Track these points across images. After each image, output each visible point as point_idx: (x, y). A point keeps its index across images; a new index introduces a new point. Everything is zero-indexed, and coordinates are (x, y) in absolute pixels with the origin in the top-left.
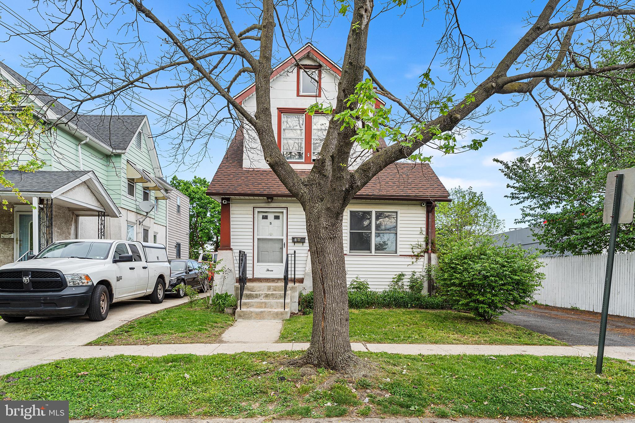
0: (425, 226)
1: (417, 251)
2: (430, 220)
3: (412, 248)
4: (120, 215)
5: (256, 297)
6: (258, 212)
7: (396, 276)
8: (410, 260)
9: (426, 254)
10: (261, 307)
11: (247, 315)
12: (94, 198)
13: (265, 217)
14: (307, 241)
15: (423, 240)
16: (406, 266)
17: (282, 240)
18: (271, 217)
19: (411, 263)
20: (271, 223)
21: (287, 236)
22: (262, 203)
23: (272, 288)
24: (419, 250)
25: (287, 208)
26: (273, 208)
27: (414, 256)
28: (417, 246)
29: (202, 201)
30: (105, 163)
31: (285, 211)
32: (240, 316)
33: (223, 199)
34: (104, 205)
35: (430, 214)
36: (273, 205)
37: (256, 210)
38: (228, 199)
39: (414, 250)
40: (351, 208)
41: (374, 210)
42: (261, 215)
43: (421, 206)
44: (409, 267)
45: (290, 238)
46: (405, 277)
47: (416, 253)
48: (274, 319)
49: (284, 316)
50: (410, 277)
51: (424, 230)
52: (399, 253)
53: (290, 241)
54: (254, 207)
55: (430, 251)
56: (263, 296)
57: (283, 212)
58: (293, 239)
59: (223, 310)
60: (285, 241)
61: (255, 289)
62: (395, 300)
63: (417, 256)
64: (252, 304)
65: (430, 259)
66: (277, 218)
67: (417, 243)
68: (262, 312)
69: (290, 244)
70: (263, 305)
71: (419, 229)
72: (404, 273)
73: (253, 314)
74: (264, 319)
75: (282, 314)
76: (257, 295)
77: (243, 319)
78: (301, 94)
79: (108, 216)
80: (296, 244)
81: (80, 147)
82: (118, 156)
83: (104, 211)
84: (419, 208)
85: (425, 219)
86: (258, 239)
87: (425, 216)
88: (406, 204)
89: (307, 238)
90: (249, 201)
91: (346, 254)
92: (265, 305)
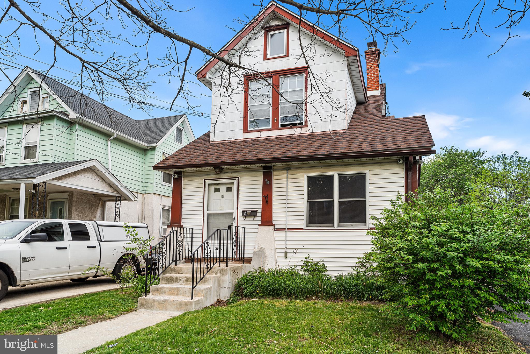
0: (403, 189)
2: (409, 181)
4: (135, 199)
5: (177, 281)
6: (209, 185)
10: (173, 294)
11: (149, 303)
12: (105, 184)
13: (217, 190)
14: (259, 214)
17: (232, 214)
18: (223, 189)
20: (223, 196)
21: (238, 209)
22: (212, 174)
25: (238, 178)
26: (224, 179)
30: (142, 156)
31: (236, 181)
32: (142, 305)
34: (117, 190)
35: (410, 173)
36: (223, 176)
37: (207, 183)
38: (180, 173)
40: (307, 172)
41: (336, 173)
42: (213, 188)
43: (398, 163)
45: (240, 211)
48: (178, 311)
49: (189, 306)
51: (403, 194)
52: (369, 226)
53: (240, 215)
54: (205, 180)
56: (183, 280)
57: (233, 183)
58: (243, 212)
60: (235, 215)
61: (183, 271)
62: (345, 290)
64: (164, 290)
66: (229, 190)
68: (165, 301)
69: (241, 219)
70: (176, 291)
71: (396, 194)
73: (155, 303)
74: (166, 310)
75: (186, 304)
76: (177, 278)
77: (145, 308)
78: (269, 56)
79: (125, 200)
80: (247, 219)
81: (109, 142)
82: (153, 149)
83: (120, 196)
84: (396, 166)
85: (403, 180)
86: (208, 214)
87: (403, 176)
88: (377, 163)
89: (260, 211)
90: (199, 174)
91: (302, 229)
92: (178, 291)
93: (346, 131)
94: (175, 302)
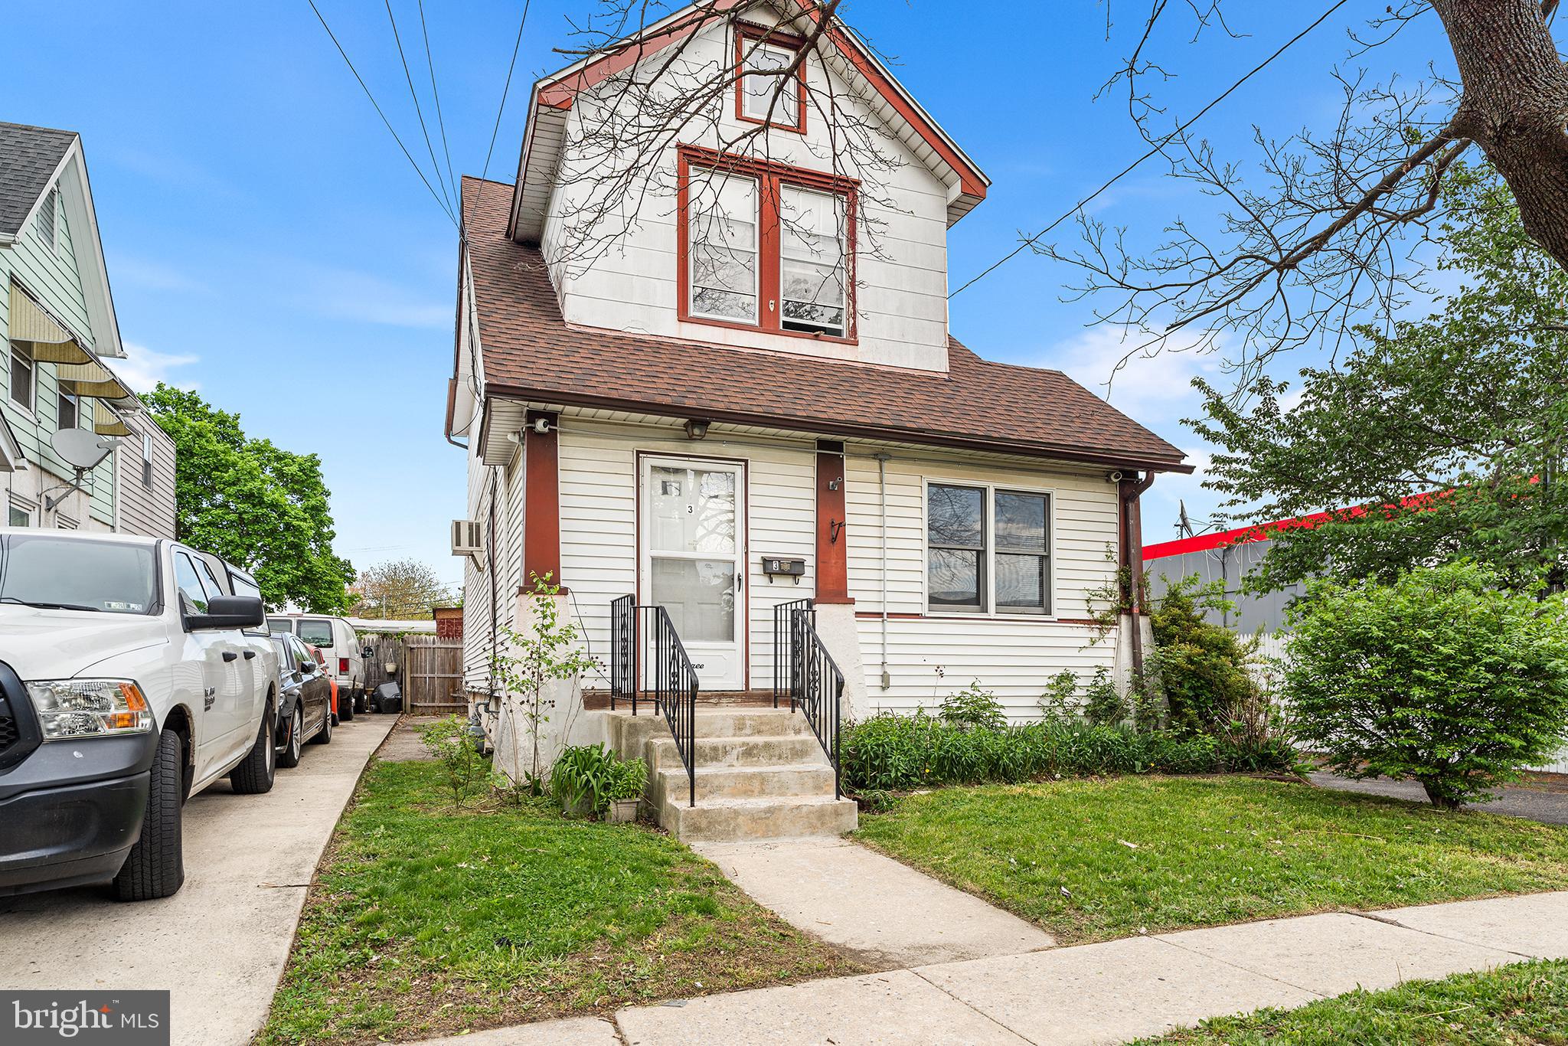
0: (1116, 538)
1: (1101, 607)
3: (1088, 601)
4: (21, 462)
5: (715, 758)
6: (654, 468)
7: (1051, 682)
8: (1084, 633)
9: (1124, 618)
10: (748, 793)
11: (719, 823)
14: (810, 571)
15: (1113, 577)
16: (1075, 652)
17: (731, 563)
19: (1087, 643)
20: (690, 509)
21: (746, 553)
22: (665, 440)
23: (748, 723)
24: (1107, 606)
25: (746, 461)
26: (701, 459)
27: (1096, 621)
28: (1104, 593)
29: (195, 461)
31: (739, 471)
33: (532, 416)
35: (1132, 506)
36: (699, 448)
37: (648, 462)
38: (552, 418)
39: (1094, 606)
40: (932, 473)
41: (992, 484)
42: (660, 481)
43: (1108, 480)
44: (1084, 652)
45: (755, 558)
46: (1077, 681)
47: (1097, 615)
48: (812, 834)
49: (845, 819)
50: (1090, 681)
51: (1116, 548)
52: (1057, 614)
53: (756, 569)
54: (638, 452)
55: (1136, 610)
56: (735, 752)
57: (729, 475)
58: (766, 562)
59: (604, 809)
60: (739, 569)
63: (1101, 622)
64: (716, 783)
65: (1135, 632)
67: (1102, 585)
68: (770, 811)
69: (757, 579)
70: (756, 784)
71: (1103, 547)
72: (1072, 671)
73: (740, 819)
74: (777, 835)
76: (715, 749)
77: (707, 839)
80: (777, 581)
84: (1102, 486)
85: (1116, 519)
86: (653, 559)
87: (1115, 509)
88: (1071, 474)
89: (810, 561)
90: (623, 431)
91: (917, 616)
92: (762, 784)
93: (946, 377)
94: (805, 809)
